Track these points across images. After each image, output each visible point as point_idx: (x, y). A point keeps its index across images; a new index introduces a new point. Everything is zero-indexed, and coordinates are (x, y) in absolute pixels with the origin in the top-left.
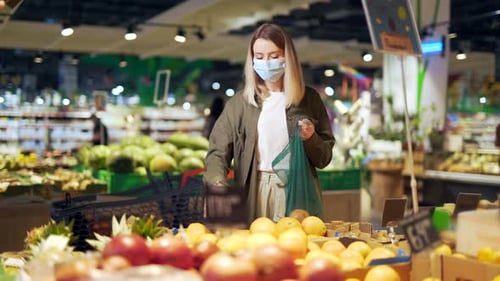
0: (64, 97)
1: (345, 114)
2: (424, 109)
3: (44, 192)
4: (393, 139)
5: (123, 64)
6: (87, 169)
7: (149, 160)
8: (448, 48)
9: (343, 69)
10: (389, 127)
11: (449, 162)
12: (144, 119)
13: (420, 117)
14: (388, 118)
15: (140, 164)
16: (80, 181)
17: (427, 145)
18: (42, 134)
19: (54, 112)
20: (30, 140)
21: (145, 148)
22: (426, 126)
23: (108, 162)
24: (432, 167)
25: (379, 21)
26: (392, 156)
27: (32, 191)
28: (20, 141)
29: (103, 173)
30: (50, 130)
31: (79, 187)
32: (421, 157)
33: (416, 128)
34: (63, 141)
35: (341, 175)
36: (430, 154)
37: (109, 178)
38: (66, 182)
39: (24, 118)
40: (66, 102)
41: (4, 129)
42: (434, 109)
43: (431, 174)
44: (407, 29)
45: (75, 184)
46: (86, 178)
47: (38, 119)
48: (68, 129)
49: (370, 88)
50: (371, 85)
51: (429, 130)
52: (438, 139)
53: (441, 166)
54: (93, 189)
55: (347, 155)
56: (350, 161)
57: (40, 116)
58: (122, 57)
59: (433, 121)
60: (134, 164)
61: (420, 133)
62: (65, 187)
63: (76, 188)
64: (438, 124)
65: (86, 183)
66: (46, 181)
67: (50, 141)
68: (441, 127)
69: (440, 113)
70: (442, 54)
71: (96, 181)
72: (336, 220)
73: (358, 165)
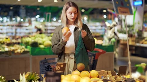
0: (21, 18)
1: (109, 26)
2: (136, 23)
3: (9, 53)
4: (125, 33)
5: (38, 9)
6: (23, 45)
7: (44, 42)
8: (144, 3)
9: (109, 10)
10: (124, 29)
11: (143, 41)
12: (46, 26)
13: (134, 26)
14: (123, 26)
15: (40, 44)
16: (21, 50)
17: (136, 35)
18: (14, 31)
19: (17, 24)
20: (10, 33)
21: (42, 38)
22: (136, 29)
23: (30, 43)
24: (138, 42)
25: (117, 3)
26: (125, 39)
27: (5, 53)
28: (7, 33)
29: (28, 47)
30: (16, 30)
31: (20, 52)
32: (134, 39)
33: (133, 30)
34: (20, 33)
35: (107, 47)
36: (137, 38)
37: (30, 49)
38: (16, 50)
39: (8, 26)
40: (22, 20)
41: (1, 29)
42: (139, 23)
43: (138, 45)
44: (128, 5)
45: (19, 51)
46: (23, 49)
47: (12, 26)
48: (22, 29)
49: (118, 17)
50: (118, 15)
51: (137, 30)
52: (140, 33)
53: (141, 42)
54: (25, 52)
55: (110, 39)
56: (110, 42)
57: (13, 25)
58: (38, 7)
59: (139, 27)
60: (38, 44)
61: (134, 31)
62: (16, 52)
63: (19, 52)
64: (140, 28)
65: (23, 50)
66: (10, 49)
67: (16, 33)
68: (141, 29)
69: (141, 25)
70: (142, 5)
71: (26, 50)
72: (103, 70)
73: (113, 44)
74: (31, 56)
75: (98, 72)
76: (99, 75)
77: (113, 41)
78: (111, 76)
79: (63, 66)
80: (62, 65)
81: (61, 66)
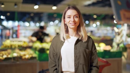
1: (118, 32)
3: (16, 59)
15: (48, 50)
23: (38, 49)
25: (119, 3)
27: (12, 59)
29: (37, 52)
45: (27, 56)
54: (32, 58)
55: (118, 45)
56: (119, 47)
62: (24, 57)
65: (31, 56)
73: (121, 50)
74: (39, 61)
77: (122, 47)
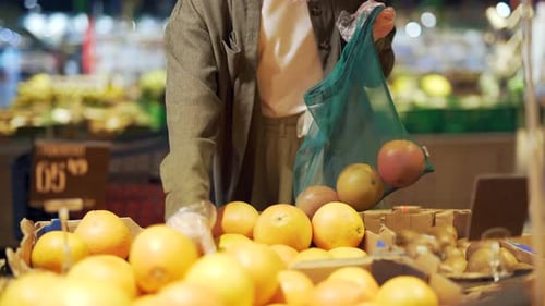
72: (404, 204)
75: (363, 217)
76: (369, 232)
78: (445, 239)
79: (83, 166)
80: (75, 158)
81: (73, 166)
